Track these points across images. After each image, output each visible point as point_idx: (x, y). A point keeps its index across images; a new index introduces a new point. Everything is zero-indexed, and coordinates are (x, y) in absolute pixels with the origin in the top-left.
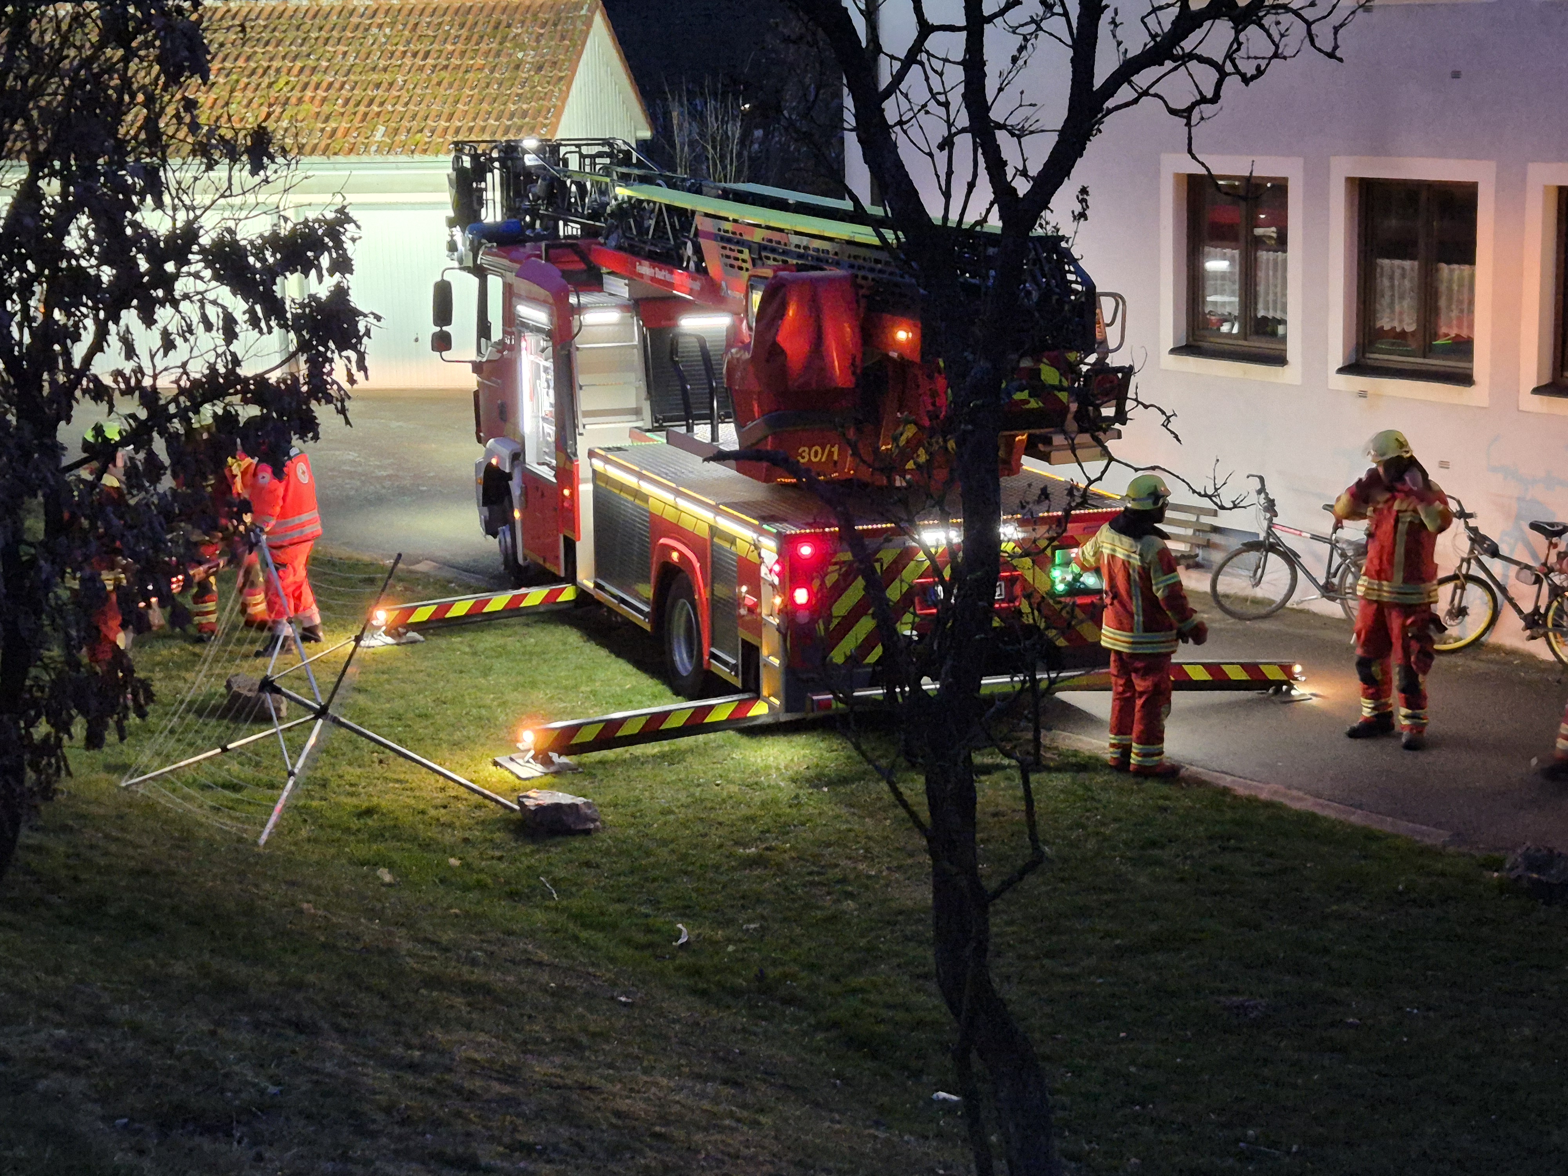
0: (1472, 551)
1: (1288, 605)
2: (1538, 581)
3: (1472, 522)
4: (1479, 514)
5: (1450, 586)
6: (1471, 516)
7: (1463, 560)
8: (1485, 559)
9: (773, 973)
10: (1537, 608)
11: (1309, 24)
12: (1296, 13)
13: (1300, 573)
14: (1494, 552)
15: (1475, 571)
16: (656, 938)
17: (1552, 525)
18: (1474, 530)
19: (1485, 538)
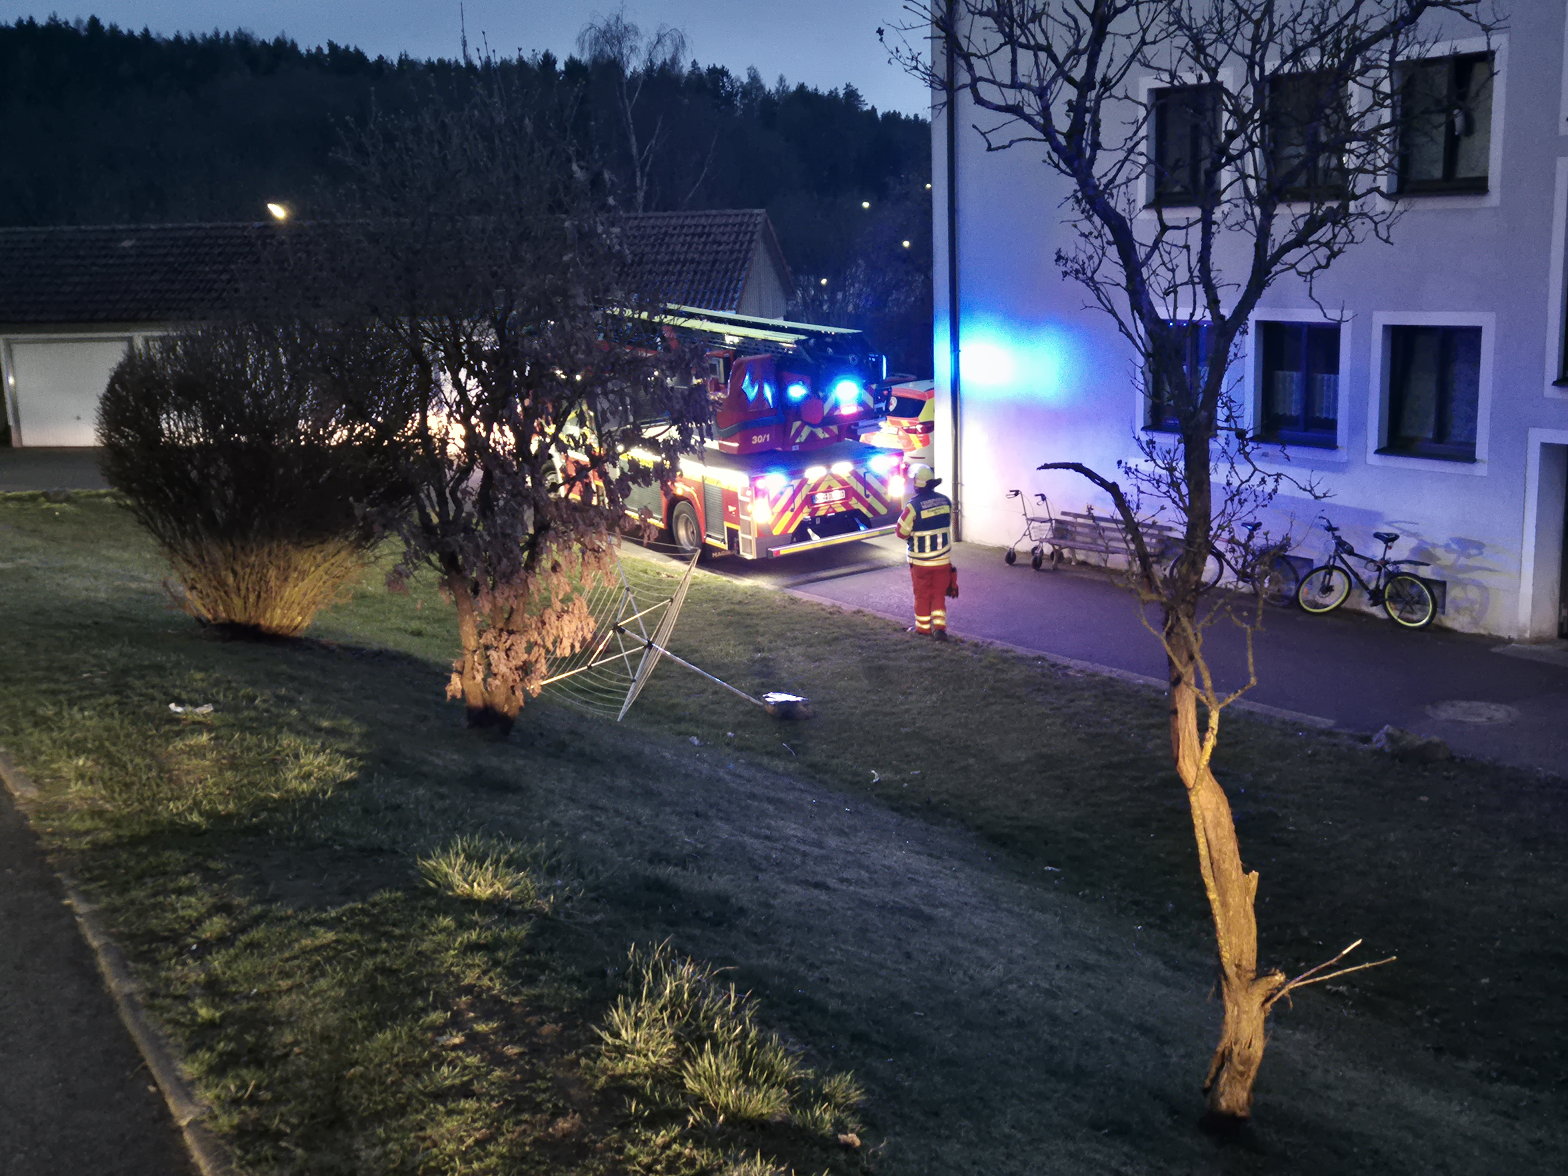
0: (1336, 551)
1: (1218, 585)
2: (1379, 569)
3: (1337, 533)
4: (1341, 528)
5: (1323, 572)
6: (1336, 529)
7: (1330, 557)
8: (1344, 556)
9: (935, 800)
10: (1377, 586)
11: (1376, 224)
12: (1371, 218)
13: (1225, 564)
14: (1351, 552)
15: (1338, 563)
16: (860, 779)
17: (1387, 534)
18: (1338, 539)
19: (1345, 543)
